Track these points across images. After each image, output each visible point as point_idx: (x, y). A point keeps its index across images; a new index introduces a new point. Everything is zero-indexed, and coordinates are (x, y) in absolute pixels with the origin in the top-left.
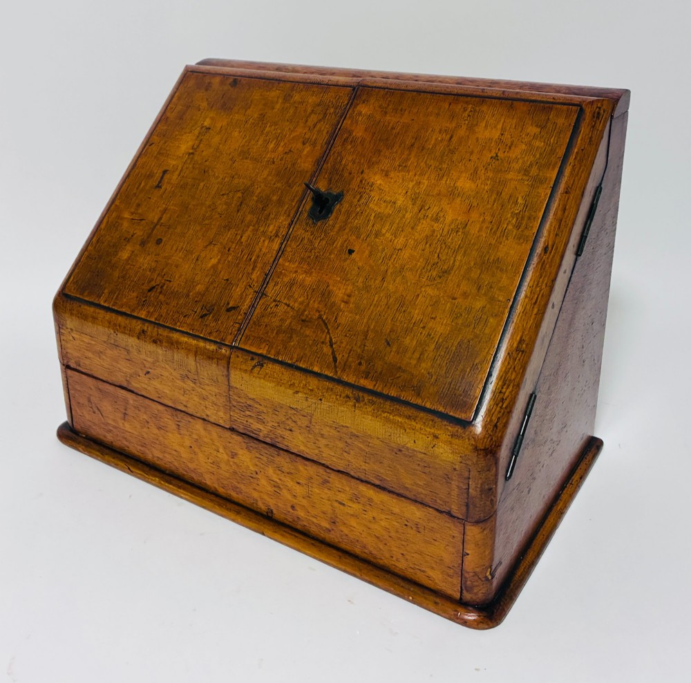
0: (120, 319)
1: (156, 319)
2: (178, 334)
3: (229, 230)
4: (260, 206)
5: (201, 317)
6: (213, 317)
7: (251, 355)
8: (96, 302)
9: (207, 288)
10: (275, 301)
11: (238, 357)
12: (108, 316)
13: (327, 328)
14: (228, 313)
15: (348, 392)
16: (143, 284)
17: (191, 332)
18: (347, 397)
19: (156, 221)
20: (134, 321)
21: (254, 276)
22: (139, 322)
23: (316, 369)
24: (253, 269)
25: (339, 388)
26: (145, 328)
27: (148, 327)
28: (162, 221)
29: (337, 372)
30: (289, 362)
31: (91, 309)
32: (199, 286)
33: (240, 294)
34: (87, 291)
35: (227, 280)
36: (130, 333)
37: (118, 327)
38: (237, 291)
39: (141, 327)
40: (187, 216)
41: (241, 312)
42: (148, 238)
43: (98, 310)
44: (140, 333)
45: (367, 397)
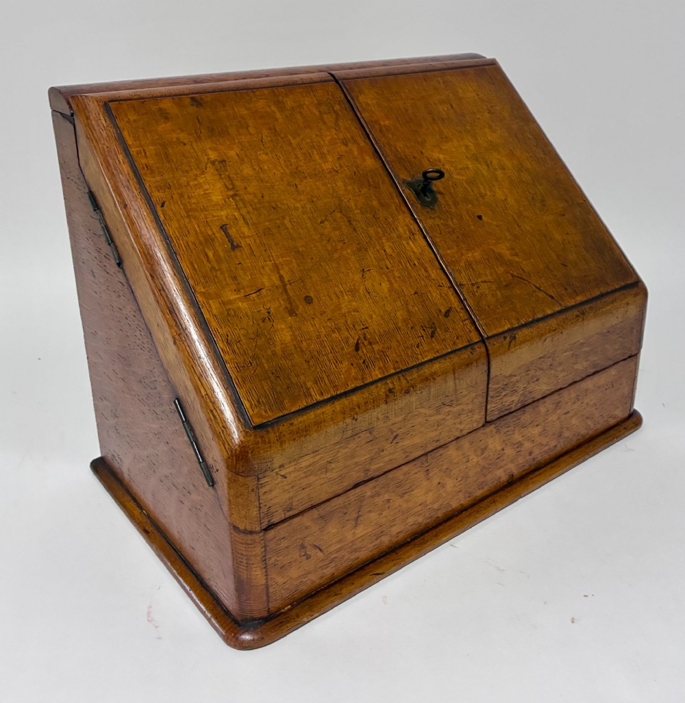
0: (355, 398)
1: (395, 369)
2: (427, 366)
3: (366, 251)
4: (369, 216)
5: (432, 337)
6: (441, 330)
7: (502, 336)
8: (310, 402)
9: (408, 311)
10: (473, 285)
11: (494, 345)
12: (338, 405)
13: (525, 280)
14: (449, 318)
15: (576, 312)
16: (342, 349)
17: (438, 355)
18: (577, 316)
19: (278, 283)
20: (373, 387)
21: (433, 276)
22: (379, 385)
23: (549, 312)
24: (426, 271)
25: (569, 314)
26: (391, 386)
27: (392, 383)
28: (286, 280)
29: (560, 304)
30: (530, 320)
31: (311, 416)
32: (398, 313)
33: (440, 297)
34: (286, 401)
35: (416, 293)
36: (375, 403)
37: (357, 409)
38: (435, 295)
39: (385, 388)
40: (309, 261)
41: (459, 310)
42: (290, 303)
43: (319, 411)
44: (387, 396)
45: (587, 307)
